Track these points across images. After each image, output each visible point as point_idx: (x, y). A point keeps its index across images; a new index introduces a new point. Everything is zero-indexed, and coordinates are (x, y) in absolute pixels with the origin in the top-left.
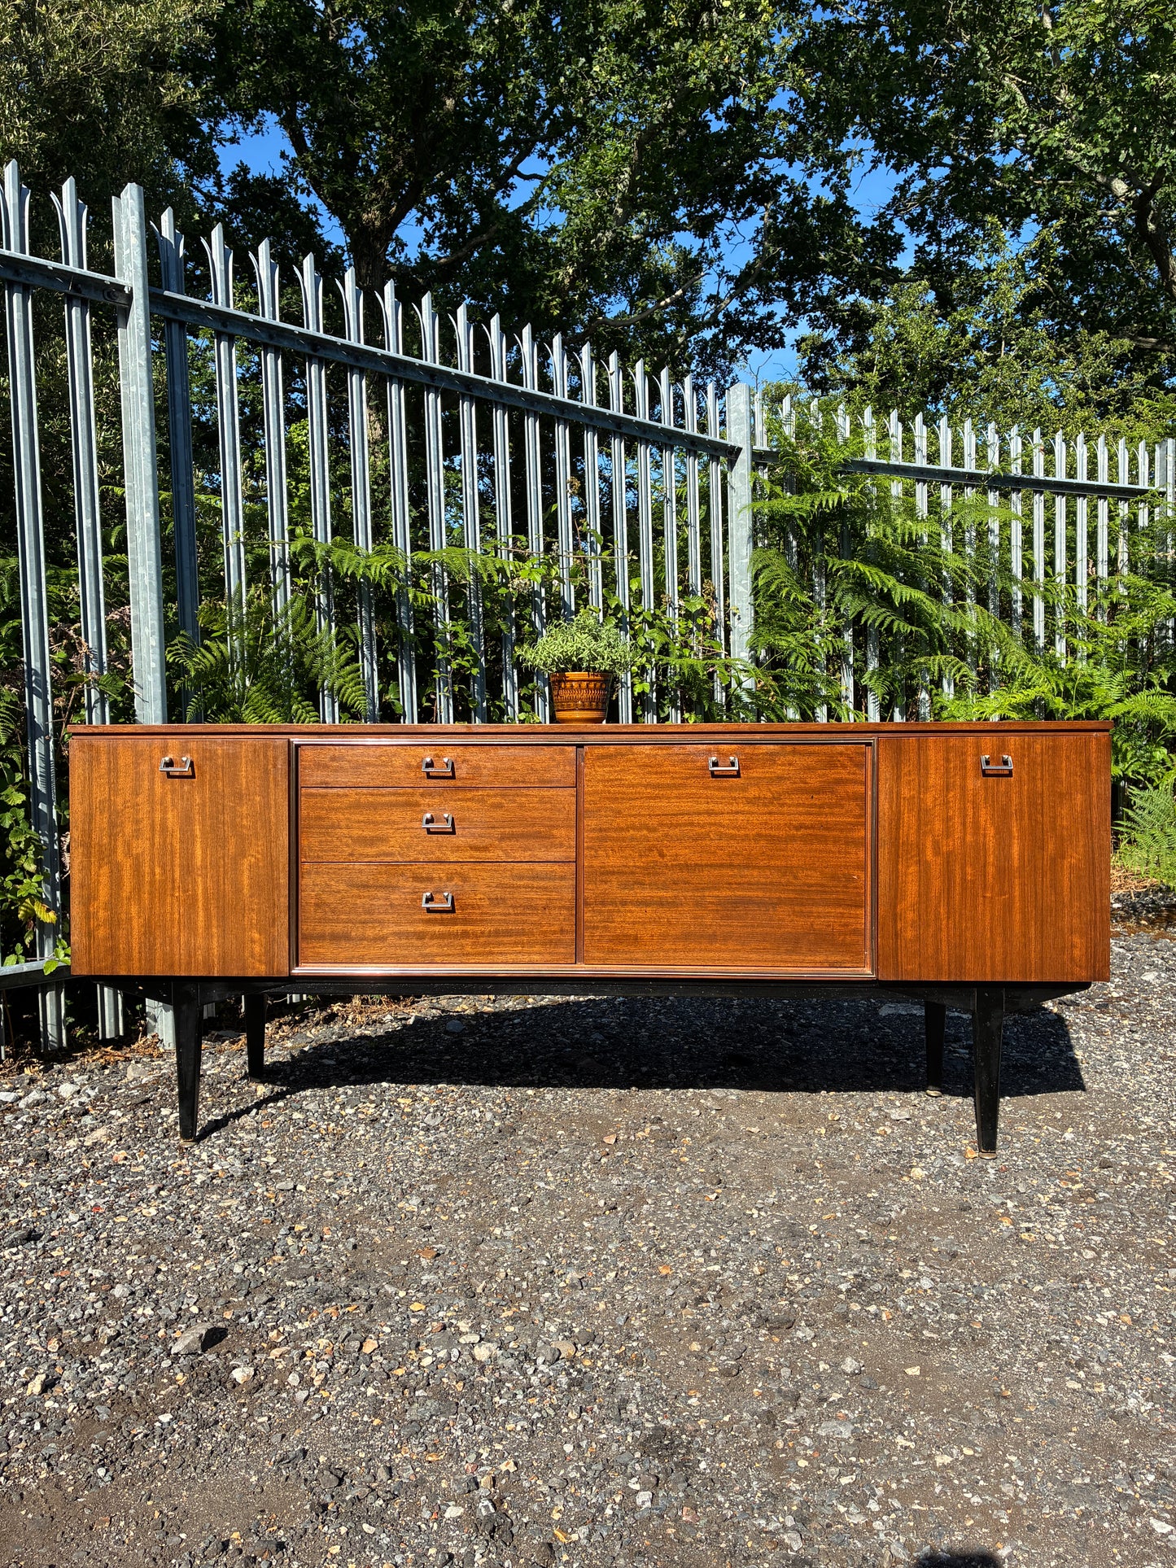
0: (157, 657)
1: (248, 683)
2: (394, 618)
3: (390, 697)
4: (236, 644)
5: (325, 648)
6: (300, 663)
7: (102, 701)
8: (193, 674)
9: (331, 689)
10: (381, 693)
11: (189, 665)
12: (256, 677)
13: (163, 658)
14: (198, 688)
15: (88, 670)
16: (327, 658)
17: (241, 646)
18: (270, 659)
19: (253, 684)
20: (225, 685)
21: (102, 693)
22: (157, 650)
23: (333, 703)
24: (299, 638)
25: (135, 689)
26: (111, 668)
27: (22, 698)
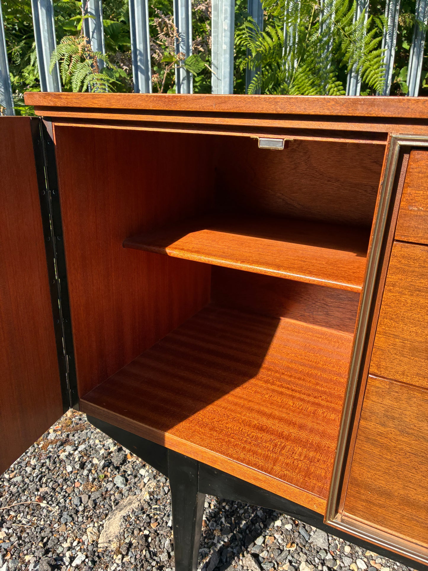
0: (228, 40)
1: (296, 65)
2: (413, 11)
3: (400, 79)
4: (291, 30)
5: (357, 34)
6: (338, 48)
7: (188, 77)
8: (254, 54)
9: (357, 72)
10: (394, 76)
11: (252, 46)
12: (303, 60)
13: (232, 39)
14: (258, 68)
15: (178, 51)
16: (358, 45)
17: (294, 30)
18: (315, 44)
19: (300, 66)
20: (279, 66)
21: (188, 72)
22: (228, 34)
23: (357, 83)
24: (340, 25)
25: (212, 70)
26: (196, 51)
27: (130, 74)
